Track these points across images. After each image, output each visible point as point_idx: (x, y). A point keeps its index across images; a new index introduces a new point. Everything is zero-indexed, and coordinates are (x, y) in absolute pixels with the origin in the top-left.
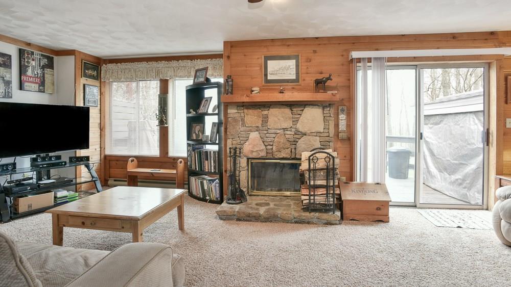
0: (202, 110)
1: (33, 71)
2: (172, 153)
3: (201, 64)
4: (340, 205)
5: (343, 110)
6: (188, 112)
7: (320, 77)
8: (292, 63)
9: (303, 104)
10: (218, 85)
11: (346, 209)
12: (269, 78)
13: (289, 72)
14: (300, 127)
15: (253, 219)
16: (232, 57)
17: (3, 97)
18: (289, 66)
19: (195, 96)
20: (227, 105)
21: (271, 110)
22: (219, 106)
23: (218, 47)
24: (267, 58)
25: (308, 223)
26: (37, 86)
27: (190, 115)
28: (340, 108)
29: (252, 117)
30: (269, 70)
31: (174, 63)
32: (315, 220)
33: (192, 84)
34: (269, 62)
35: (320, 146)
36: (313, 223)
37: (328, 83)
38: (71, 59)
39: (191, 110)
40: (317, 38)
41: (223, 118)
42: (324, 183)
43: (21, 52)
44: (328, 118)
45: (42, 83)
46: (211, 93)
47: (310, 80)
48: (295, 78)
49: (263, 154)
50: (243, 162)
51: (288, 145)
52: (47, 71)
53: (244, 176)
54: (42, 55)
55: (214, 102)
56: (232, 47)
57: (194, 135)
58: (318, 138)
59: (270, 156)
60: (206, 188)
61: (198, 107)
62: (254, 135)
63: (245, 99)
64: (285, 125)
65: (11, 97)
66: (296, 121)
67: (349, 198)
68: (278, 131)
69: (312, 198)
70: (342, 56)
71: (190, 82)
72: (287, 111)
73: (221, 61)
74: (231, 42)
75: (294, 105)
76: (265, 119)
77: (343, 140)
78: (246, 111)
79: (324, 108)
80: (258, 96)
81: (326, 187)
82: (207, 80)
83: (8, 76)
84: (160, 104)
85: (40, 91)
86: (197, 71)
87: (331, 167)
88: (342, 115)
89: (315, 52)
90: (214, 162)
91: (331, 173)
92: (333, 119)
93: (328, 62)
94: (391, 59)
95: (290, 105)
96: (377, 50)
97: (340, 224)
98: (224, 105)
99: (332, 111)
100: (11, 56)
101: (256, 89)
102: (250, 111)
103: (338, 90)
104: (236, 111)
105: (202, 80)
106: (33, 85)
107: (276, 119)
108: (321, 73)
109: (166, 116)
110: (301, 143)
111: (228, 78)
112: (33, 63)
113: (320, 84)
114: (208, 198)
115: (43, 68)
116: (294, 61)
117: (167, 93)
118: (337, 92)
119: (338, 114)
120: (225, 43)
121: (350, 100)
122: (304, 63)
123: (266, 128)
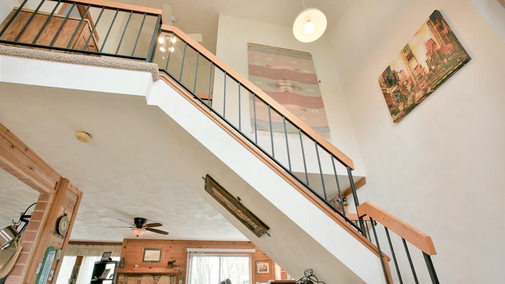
0: (102, 277)
3: (107, 248)
5: (181, 278)
6: (93, 278)
7: (170, 260)
8: (158, 252)
9: (160, 275)
10: (116, 262)
12: (145, 260)
13: (156, 257)
16: (127, 247)
18: (157, 254)
19: (100, 269)
20: (119, 274)
21: (143, 278)
22: (114, 275)
23: (121, 240)
24: (146, 249)
27: (94, 280)
28: (180, 276)
29: (132, 282)
30: (146, 256)
31: (91, 247)
33: (100, 261)
34: (147, 251)
37: (174, 264)
39: (95, 277)
40: (172, 240)
41: (115, 282)
46: (110, 267)
47: (166, 262)
48: (158, 260)
55: (112, 272)
56: (128, 242)
61: (101, 275)
63: (130, 271)
70: (184, 250)
71: (99, 259)
72: (152, 278)
73: (121, 247)
74: (128, 239)
75: (155, 275)
76: (139, 283)
78: (129, 278)
79: (171, 277)
80: (137, 269)
82: (110, 259)
84: (73, 272)
86: (105, 253)
88: (181, 281)
89: (171, 247)
92: (175, 282)
93: (174, 253)
94: (205, 253)
95: (153, 275)
96: (200, 248)
98: (117, 274)
99: (175, 278)
101: (137, 266)
102: (132, 278)
103: (180, 267)
104: (123, 278)
105: (107, 259)
108: (172, 258)
109: (75, 281)
111: (123, 260)
116: (160, 251)
117: (80, 265)
118: (178, 268)
119: (178, 280)
120: (124, 239)
121: (185, 272)
122: (164, 253)
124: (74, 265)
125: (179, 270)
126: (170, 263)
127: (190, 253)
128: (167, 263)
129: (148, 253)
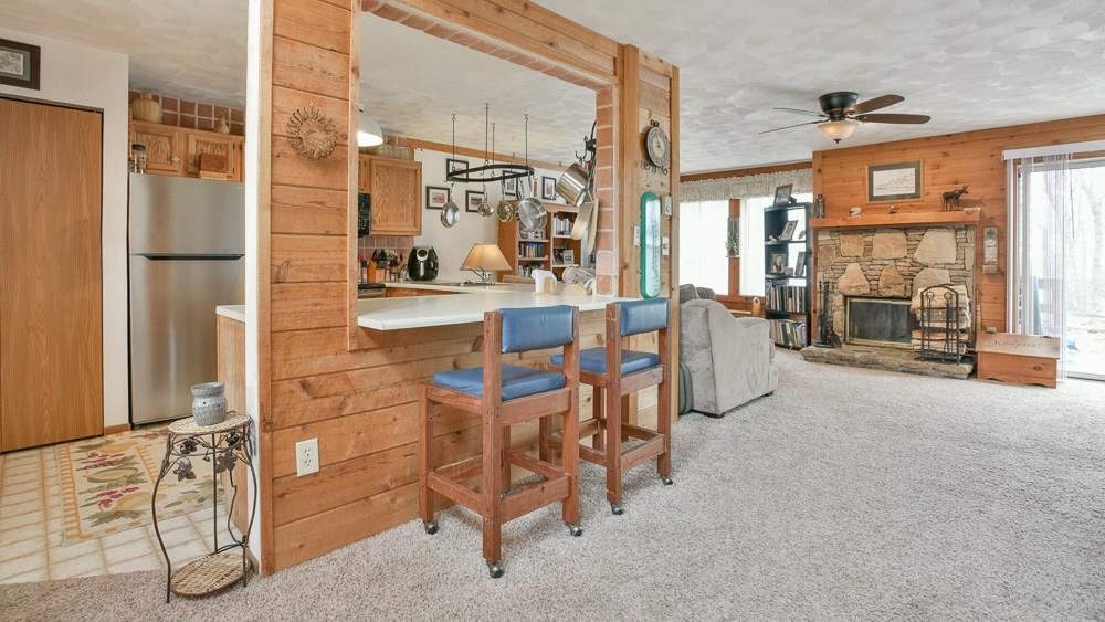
0: (784, 237)
2: (745, 291)
3: (782, 178)
4: (970, 357)
5: (991, 234)
6: (767, 239)
8: (910, 173)
9: (924, 227)
10: (806, 206)
11: (983, 365)
12: (875, 194)
13: (905, 184)
14: (918, 256)
15: (846, 363)
16: (825, 170)
18: (906, 177)
19: (776, 221)
20: (817, 231)
21: (877, 235)
22: (807, 232)
23: (807, 156)
24: (872, 169)
25: (921, 374)
27: (769, 243)
28: (987, 230)
29: (850, 245)
30: (876, 183)
31: (748, 178)
32: (930, 371)
33: (772, 204)
34: (876, 174)
35: (949, 282)
36: (927, 374)
39: (771, 237)
40: (948, 135)
41: (812, 246)
42: (944, 325)
44: (964, 245)
46: (796, 216)
47: (935, 193)
48: (913, 192)
49: (865, 291)
50: (838, 300)
51: (901, 279)
53: (839, 318)
55: (801, 227)
56: (823, 158)
57: (774, 268)
58: (946, 271)
59: (875, 294)
60: (789, 332)
61: (780, 234)
62: (853, 267)
63: (841, 223)
64: (896, 254)
66: (911, 250)
67: (987, 349)
68: (887, 262)
69: (926, 343)
70: (992, 156)
71: (768, 202)
72: (900, 236)
73: (809, 172)
74: (823, 152)
75: (910, 228)
76: (869, 247)
77: (989, 275)
78: (842, 237)
79: (956, 231)
80: (857, 216)
81: (947, 331)
82: (793, 200)
84: (730, 229)
86: (778, 188)
87: (954, 305)
88: (991, 241)
89: (946, 154)
90: (801, 300)
91: (954, 313)
92: (973, 245)
93: (965, 168)
94: (1077, 156)
95: (905, 228)
96: (1057, 142)
97: (968, 378)
98: (812, 232)
99: (971, 234)
101: (856, 210)
102: (848, 237)
103: (984, 205)
104: (829, 237)
105: (785, 200)
107: (884, 246)
108: (956, 183)
109: (738, 246)
110: (922, 278)
111: (821, 200)
113: (952, 199)
114: (791, 344)
116: (913, 170)
117: (739, 215)
118: (979, 209)
119: (982, 239)
120: (814, 153)
121: (1005, 218)
122: (927, 173)
123: (870, 258)
124: (727, 216)
125: (982, 214)
126: (948, 197)
127: (1017, 162)
128: (940, 200)
129: (880, 178)
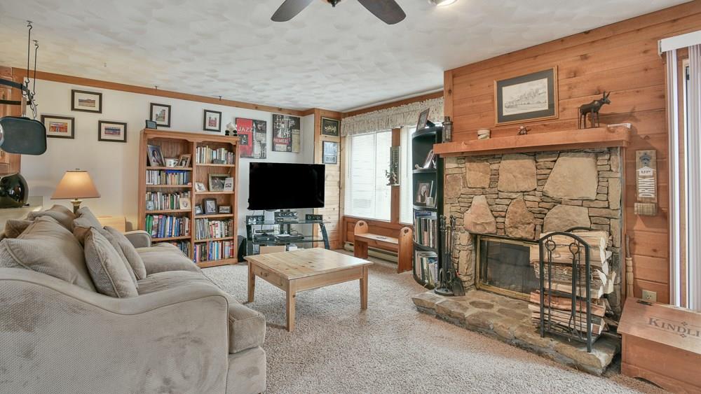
0: (426, 165)
1: (282, 133)
4: (612, 338)
5: (645, 159)
6: (414, 167)
7: (588, 100)
8: (541, 85)
9: (557, 151)
11: (629, 352)
12: (505, 113)
13: (536, 99)
14: (549, 188)
15: (457, 321)
16: (455, 90)
17: (260, 158)
18: (537, 91)
20: (445, 157)
21: (504, 162)
24: (501, 84)
25: (540, 354)
26: (285, 146)
27: (416, 171)
28: (639, 154)
29: (476, 174)
30: (505, 101)
31: (404, 108)
32: (550, 353)
34: (505, 89)
35: (588, 225)
36: (547, 357)
37: (604, 110)
38: (311, 118)
39: (417, 166)
40: (587, 33)
42: (567, 289)
43: (274, 117)
44: (607, 174)
45: (290, 144)
48: (547, 108)
49: (491, 229)
50: (463, 239)
51: (530, 217)
52: (295, 131)
53: (465, 259)
54: (290, 117)
56: (454, 76)
57: (420, 197)
58: (585, 210)
59: (501, 233)
60: (425, 268)
62: (479, 200)
64: (524, 187)
65: (265, 158)
66: (542, 180)
67: (635, 332)
68: (514, 196)
69: (546, 311)
70: (645, 52)
72: (528, 163)
74: (453, 70)
75: (539, 153)
76: (495, 176)
77: (645, 217)
78: (468, 164)
79: (596, 156)
80: (483, 139)
81: (573, 297)
83: (264, 139)
85: (288, 151)
86: (420, 115)
87: (583, 262)
88: (646, 169)
89: (584, 57)
90: (433, 235)
91: (583, 275)
92: (619, 175)
95: (534, 153)
97: (603, 375)
99: (617, 160)
100: (266, 122)
101: (484, 132)
102: (474, 165)
103: (636, 120)
104: (456, 165)
106: (282, 146)
107: (510, 176)
108: (598, 93)
109: (397, 173)
110: (555, 218)
111: (448, 123)
112: (283, 126)
113: (591, 113)
114: (427, 281)
115: (291, 129)
116: (545, 80)
117: (399, 145)
118: (628, 125)
119: (634, 166)
120: (446, 73)
121: (665, 136)
122: (563, 80)
123: (495, 190)
125: (632, 132)
127: (682, 53)
129: (511, 94)
